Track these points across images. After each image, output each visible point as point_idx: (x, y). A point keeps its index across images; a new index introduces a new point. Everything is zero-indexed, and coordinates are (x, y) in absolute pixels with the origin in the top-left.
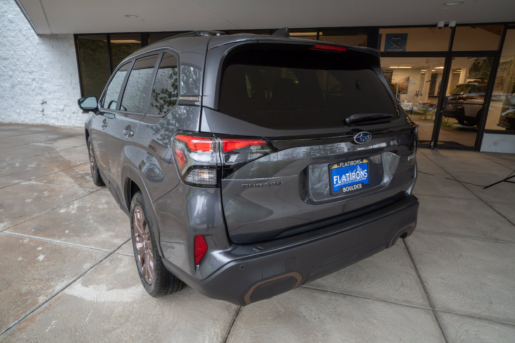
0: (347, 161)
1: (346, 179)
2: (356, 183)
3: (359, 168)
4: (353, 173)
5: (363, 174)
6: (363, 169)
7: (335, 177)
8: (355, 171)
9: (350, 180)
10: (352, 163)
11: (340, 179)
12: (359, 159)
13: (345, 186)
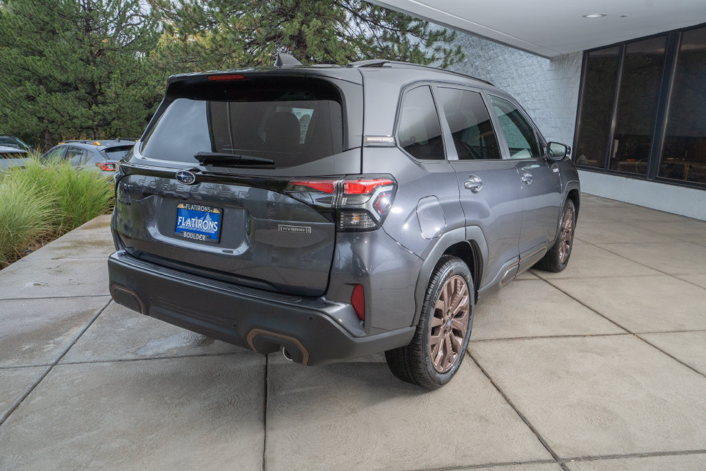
0: (194, 204)
1: (192, 224)
2: (200, 233)
3: (208, 217)
4: (200, 221)
5: (212, 226)
6: (213, 220)
7: (180, 218)
8: (203, 218)
9: (195, 227)
10: (199, 208)
11: (185, 221)
12: (208, 206)
13: (187, 230)
